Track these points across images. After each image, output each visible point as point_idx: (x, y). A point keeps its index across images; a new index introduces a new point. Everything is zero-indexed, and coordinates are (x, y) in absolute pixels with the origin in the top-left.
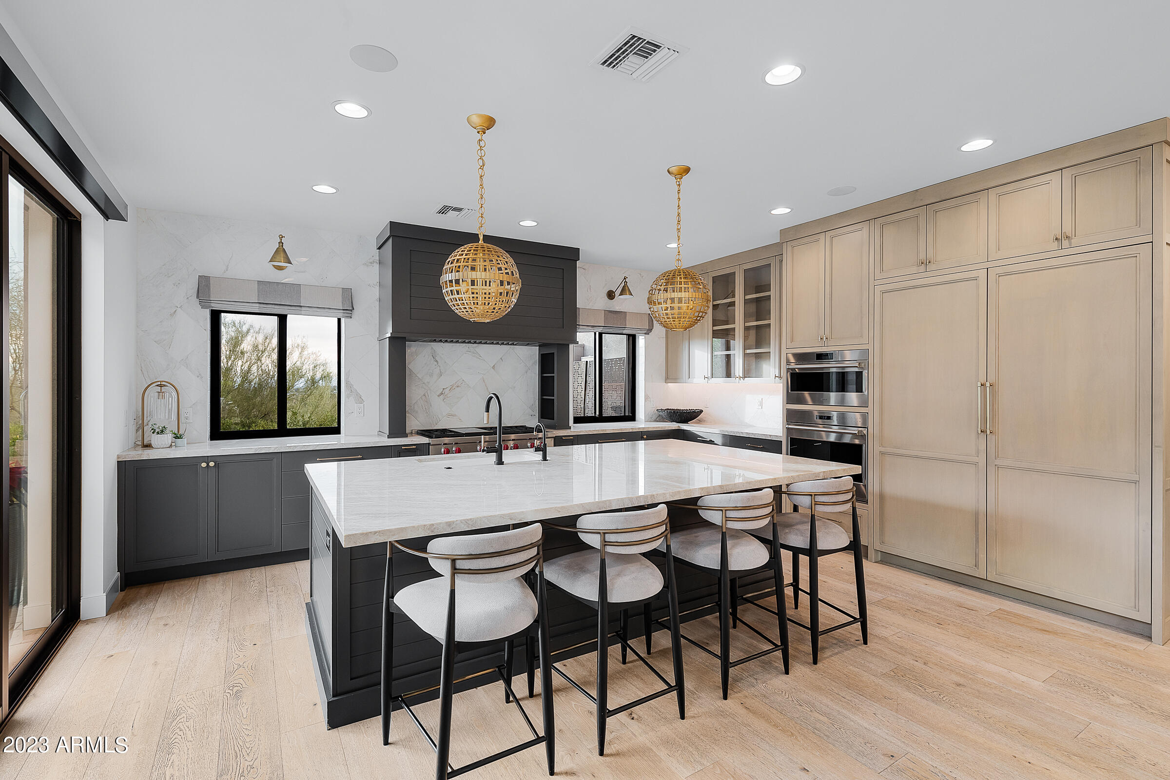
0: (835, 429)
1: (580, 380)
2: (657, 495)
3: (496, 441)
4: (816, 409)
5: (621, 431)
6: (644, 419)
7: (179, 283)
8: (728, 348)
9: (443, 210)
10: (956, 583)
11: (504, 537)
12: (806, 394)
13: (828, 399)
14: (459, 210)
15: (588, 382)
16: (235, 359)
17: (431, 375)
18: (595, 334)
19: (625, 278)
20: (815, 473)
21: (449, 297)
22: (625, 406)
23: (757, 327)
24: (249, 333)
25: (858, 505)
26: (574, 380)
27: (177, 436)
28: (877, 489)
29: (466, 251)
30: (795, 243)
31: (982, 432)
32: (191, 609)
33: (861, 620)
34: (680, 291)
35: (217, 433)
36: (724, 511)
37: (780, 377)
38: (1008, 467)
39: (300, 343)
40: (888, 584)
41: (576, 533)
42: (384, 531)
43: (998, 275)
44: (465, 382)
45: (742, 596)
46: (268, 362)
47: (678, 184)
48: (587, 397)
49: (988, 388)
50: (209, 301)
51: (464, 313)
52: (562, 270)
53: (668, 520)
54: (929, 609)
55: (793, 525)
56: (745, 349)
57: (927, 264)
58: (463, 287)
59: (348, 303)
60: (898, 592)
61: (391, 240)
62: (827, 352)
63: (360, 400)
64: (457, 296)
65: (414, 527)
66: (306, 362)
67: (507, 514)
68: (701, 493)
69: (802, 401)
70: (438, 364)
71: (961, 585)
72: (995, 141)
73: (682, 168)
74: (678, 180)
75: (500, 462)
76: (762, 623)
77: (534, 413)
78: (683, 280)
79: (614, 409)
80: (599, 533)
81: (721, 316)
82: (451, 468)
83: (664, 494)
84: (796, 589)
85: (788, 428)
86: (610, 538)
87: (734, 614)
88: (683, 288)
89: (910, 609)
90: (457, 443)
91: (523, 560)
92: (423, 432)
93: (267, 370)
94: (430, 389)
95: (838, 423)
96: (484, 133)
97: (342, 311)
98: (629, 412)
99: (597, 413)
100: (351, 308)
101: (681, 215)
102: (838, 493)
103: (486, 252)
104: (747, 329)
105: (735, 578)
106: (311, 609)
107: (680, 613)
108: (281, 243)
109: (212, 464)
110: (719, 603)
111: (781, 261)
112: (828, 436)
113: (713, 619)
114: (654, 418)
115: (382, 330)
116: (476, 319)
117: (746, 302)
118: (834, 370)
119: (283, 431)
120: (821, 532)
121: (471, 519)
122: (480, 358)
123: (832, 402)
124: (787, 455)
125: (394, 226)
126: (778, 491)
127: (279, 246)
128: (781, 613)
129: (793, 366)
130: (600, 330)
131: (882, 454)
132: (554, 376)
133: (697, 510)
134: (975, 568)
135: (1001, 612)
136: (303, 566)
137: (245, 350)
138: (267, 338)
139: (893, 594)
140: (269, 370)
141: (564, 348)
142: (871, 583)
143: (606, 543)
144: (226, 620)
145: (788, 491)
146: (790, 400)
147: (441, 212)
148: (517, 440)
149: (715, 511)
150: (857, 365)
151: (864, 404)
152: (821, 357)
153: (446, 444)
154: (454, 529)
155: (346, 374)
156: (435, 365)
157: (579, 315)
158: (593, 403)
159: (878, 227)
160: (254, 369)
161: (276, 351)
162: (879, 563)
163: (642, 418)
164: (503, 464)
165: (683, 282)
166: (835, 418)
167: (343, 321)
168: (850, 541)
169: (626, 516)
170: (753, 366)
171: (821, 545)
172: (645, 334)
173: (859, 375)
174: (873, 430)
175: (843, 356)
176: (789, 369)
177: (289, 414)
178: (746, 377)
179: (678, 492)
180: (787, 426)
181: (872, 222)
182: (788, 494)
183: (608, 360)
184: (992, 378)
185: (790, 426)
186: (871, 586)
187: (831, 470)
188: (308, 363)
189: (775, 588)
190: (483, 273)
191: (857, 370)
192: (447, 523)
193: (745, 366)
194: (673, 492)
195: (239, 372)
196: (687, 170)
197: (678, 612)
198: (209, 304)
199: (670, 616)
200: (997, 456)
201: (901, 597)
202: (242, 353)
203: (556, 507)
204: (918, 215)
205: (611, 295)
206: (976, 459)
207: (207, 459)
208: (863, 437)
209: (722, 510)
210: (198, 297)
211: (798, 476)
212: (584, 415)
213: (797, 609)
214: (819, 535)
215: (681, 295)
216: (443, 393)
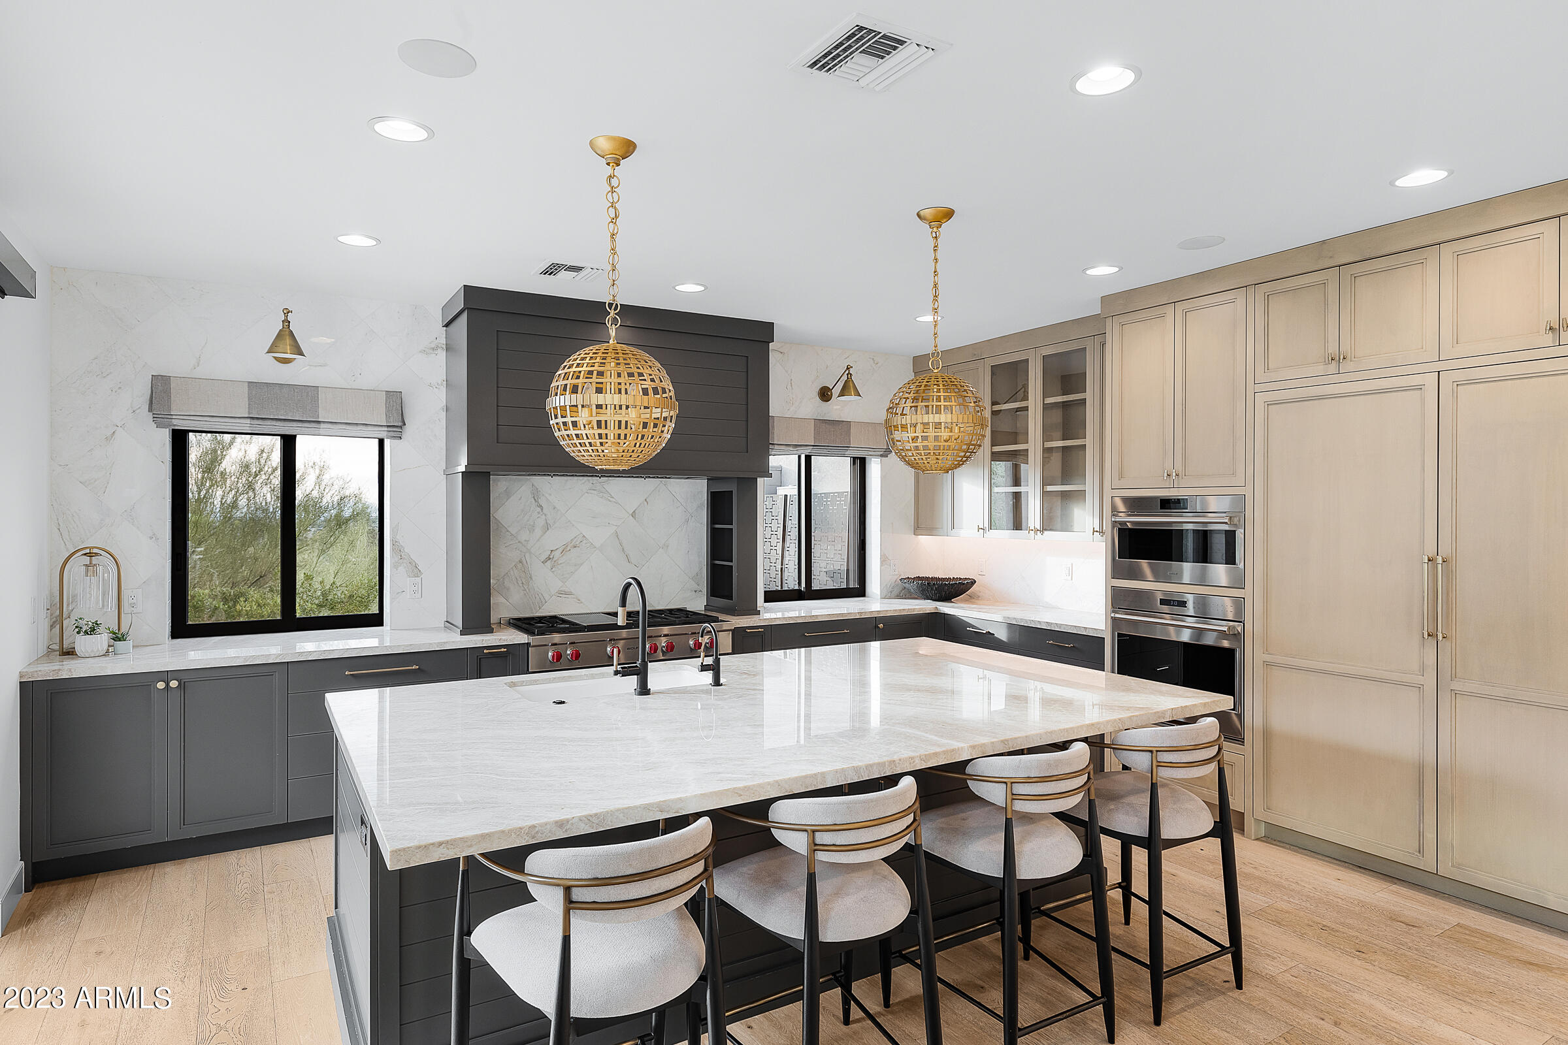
0: (1190, 622)
1: (774, 525)
2: (900, 760)
3: (638, 638)
4: (1160, 588)
5: (842, 616)
6: (879, 593)
7: (120, 388)
8: (1017, 482)
9: (551, 269)
10: (1386, 877)
11: (649, 848)
12: (1144, 564)
13: (1180, 574)
14: (577, 269)
15: (788, 529)
16: (212, 485)
17: (532, 529)
18: (799, 457)
19: (848, 368)
20: (1158, 712)
21: (561, 433)
22: (848, 570)
23: (1064, 448)
24: (234, 444)
25: (1226, 745)
26: (765, 525)
27: (117, 637)
28: (1258, 722)
29: (588, 358)
30: (1123, 319)
31: (1429, 635)
32: (140, 923)
33: (1233, 949)
34: (938, 412)
35: (181, 628)
36: (1009, 785)
37: (1101, 532)
38: (1472, 695)
39: (317, 460)
40: (1277, 879)
41: (768, 829)
42: (455, 840)
43: (1455, 384)
44: (586, 539)
45: (1038, 908)
46: (266, 489)
47: (934, 235)
48: (786, 553)
49: (1440, 566)
50: (169, 417)
51: (584, 458)
52: (746, 358)
53: (917, 804)
54: (1342, 924)
55: (1122, 797)
56: (1045, 483)
57: (1341, 361)
58: (583, 416)
59: (395, 415)
60: (1292, 893)
61: (465, 316)
62: (1179, 498)
63: (415, 571)
64: (573, 432)
65: (503, 832)
66: (327, 491)
67: (656, 803)
68: (971, 754)
69: (1136, 575)
70: (542, 509)
71: (1396, 881)
72: (1451, 173)
73: (943, 210)
74: (935, 230)
75: (644, 690)
76: (1071, 951)
77: (699, 588)
78: (942, 394)
79: (832, 574)
80: (806, 831)
81: (1005, 427)
82: (563, 702)
83: (912, 758)
84: (1128, 894)
85: (1114, 619)
86: (823, 838)
87: (1026, 939)
88: (942, 406)
89: (1312, 924)
90: (574, 643)
91: (681, 884)
92: (519, 623)
93: (264, 504)
94: (530, 553)
95: (1195, 613)
96: (618, 165)
97: (386, 429)
98: (854, 581)
99: (803, 585)
100: (400, 424)
101: (940, 286)
102: (1196, 747)
103: (621, 361)
104: (1047, 451)
105: (1028, 891)
106: (335, 928)
107: (936, 939)
108: (286, 322)
109: (174, 684)
110: (1001, 920)
111: (1103, 345)
112: (1178, 634)
113: (991, 942)
114: (896, 592)
115: (450, 461)
116: (604, 467)
117: (1046, 407)
118: (1190, 527)
119: (289, 622)
120: (1168, 810)
121: (596, 815)
122: (611, 499)
123: (1186, 578)
124: (1113, 672)
125: (471, 293)
126: (1097, 743)
127: (283, 327)
128: (1101, 938)
129: (1123, 518)
130: (808, 451)
131: (1267, 664)
132: (732, 529)
133: (965, 780)
134: (1418, 854)
135: (1461, 930)
136: (323, 845)
137: (228, 471)
138: (263, 451)
139: (1285, 898)
140: (266, 503)
141: (749, 485)
142: (1248, 876)
143: (816, 848)
144: (197, 943)
145: (1113, 744)
146: (1117, 571)
147: (547, 272)
148: (671, 635)
149: (994, 784)
150: (1227, 521)
151: (1238, 582)
152: (1167, 504)
153: (556, 644)
154: (568, 832)
155: (392, 530)
156: (539, 513)
157: (773, 427)
158: (797, 563)
159: (1260, 297)
160: (243, 502)
161: (278, 473)
162: (1263, 841)
163: (875, 592)
164: (649, 694)
165: (942, 398)
166: (1190, 605)
167: (387, 443)
168: (1215, 822)
169: (850, 802)
170: (1058, 512)
171: (1168, 831)
172: (882, 456)
173: (1230, 536)
174: (1253, 626)
175: (1204, 503)
176: (1115, 522)
177: (300, 576)
178: (1046, 530)
179: (933, 753)
180: (1112, 615)
181: (1251, 290)
182: (1114, 748)
183: (821, 494)
184: (1445, 550)
185: (1117, 616)
186: (1249, 883)
187: (1183, 705)
188: (331, 492)
189: (1091, 893)
190: (617, 396)
191: (1226, 527)
192: (556, 822)
193: (1045, 512)
194: (926, 755)
195: (218, 506)
196: (949, 214)
197: (933, 940)
198: (170, 420)
199: (919, 945)
200: (1453, 676)
201: (1297, 902)
202: (223, 474)
203: (734, 788)
204: (1326, 281)
205: (825, 394)
206: (1420, 680)
207: (166, 676)
208: (1237, 637)
209: (1005, 783)
210: (150, 410)
211: (1130, 718)
212: (782, 588)
213: (1129, 924)
214: (1164, 814)
215: (940, 419)
216: (551, 557)
